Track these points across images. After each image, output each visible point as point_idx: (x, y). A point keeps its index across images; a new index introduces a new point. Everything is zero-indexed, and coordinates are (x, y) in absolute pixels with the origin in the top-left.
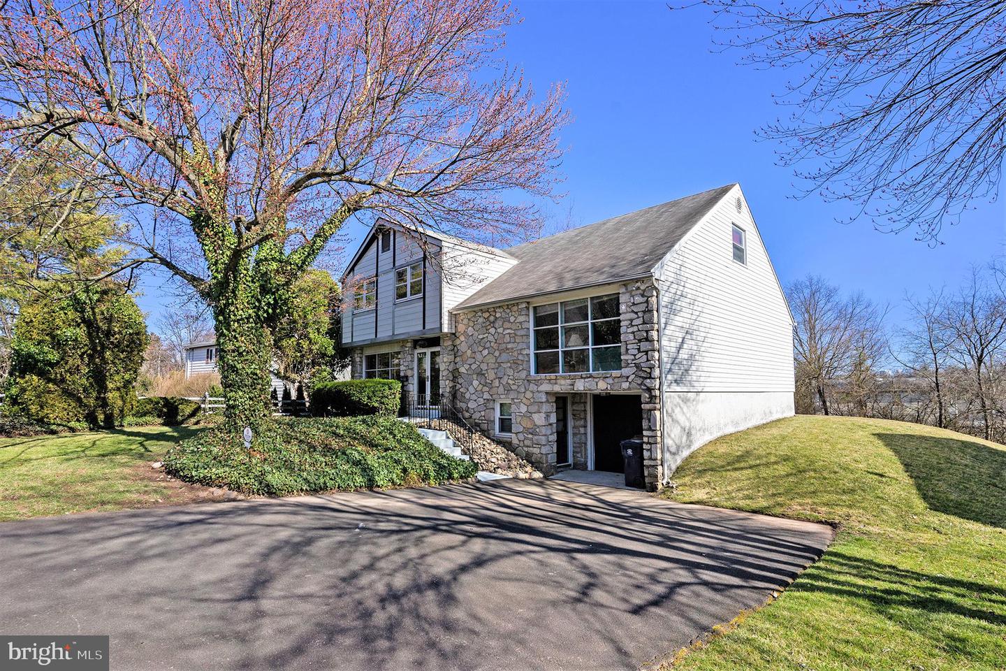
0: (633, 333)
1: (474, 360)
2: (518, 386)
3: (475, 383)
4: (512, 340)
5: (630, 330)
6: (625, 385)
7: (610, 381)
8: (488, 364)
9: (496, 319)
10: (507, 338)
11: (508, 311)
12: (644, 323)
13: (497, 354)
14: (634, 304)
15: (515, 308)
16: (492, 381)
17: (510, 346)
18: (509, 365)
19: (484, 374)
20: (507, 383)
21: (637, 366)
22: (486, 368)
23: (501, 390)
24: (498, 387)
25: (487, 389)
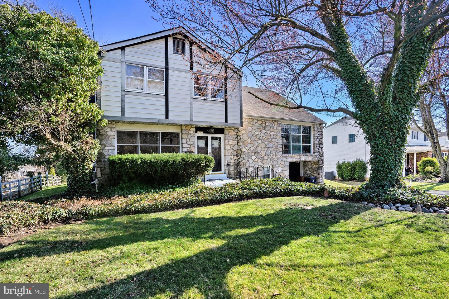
0: (318, 141)
1: (253, 145)
2: (278, 159)
3: (253, 157)
4: (275, 137)
5: (317, 140)
6: (316, 158)
7: (312, 157)
8: (261, 147)
9: (266, 126)
10: (272, 136)
11: (273, 123)
12: (321, 138)
13: (267, 143)
14: (318, 131)
15: (276, 123)
16: (264, 156)
17: (273, 140)
18: (273, 149)
19: (259, 153)
20: (272, 157)
21: (319, 152)
22: (260, 150)
23: (269, 160)
24: (267, 160)
25: (261, 161)
